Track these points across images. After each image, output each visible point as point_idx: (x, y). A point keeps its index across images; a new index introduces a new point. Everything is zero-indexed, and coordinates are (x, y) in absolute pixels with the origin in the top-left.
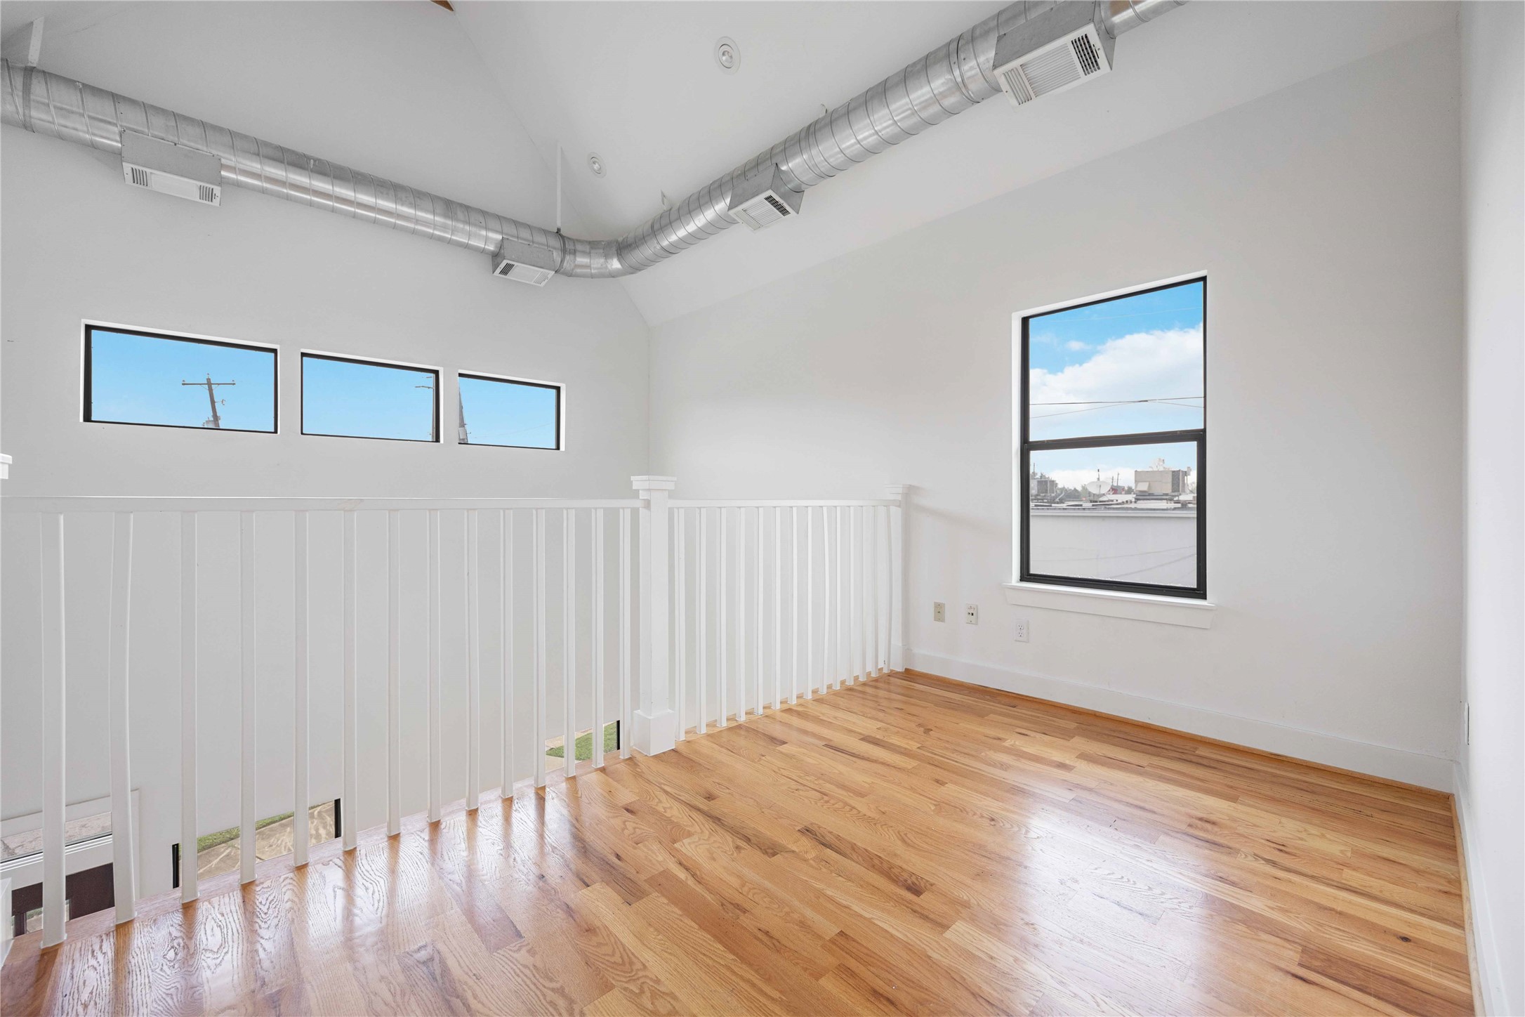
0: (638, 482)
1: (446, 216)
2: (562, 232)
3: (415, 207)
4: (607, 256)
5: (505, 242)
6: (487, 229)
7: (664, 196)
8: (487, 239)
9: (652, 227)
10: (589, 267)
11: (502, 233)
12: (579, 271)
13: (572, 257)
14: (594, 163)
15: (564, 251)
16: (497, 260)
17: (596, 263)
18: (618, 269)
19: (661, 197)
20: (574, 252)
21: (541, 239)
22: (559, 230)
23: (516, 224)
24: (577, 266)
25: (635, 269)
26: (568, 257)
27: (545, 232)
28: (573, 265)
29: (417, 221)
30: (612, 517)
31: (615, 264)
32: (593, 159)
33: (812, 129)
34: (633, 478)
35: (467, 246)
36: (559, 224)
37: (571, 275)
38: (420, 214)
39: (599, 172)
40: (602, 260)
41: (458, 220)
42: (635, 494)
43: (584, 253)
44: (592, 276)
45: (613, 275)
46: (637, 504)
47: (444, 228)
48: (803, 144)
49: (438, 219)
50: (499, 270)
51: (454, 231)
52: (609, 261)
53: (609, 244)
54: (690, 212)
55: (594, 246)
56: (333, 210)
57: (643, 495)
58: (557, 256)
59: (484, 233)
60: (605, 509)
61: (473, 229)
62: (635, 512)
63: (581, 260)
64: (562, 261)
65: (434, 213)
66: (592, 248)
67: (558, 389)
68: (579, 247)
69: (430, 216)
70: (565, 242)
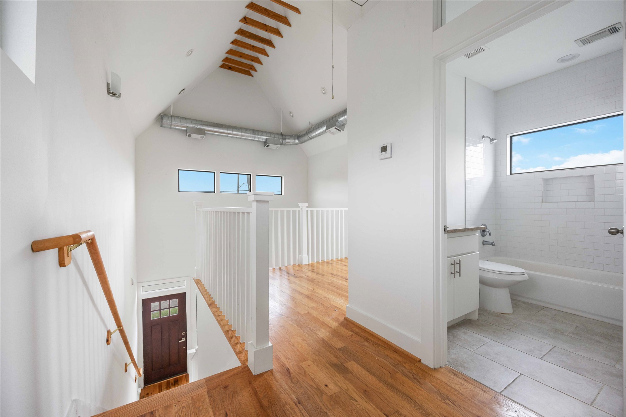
0: (300, 204)
1: (253, 134)
2: (282, 133)
3: (246, 133)
4: (295, 139)
5: (267, 139)
6: (263, 136)
7: (310, 123)
8: (263, 139)
9: (307, 132)
10: (290, 142)
11: (267, 136)
12: (287, 144)
13: (285, 140)
14: (291, 114)
15: (283, 139)
16: (265, 143)
17: (292, 141)
18: (298, 143)
19: (309, 123)
20: (285, 139)
21: (276, 136)
22: (281, 133)
23: (270, 133)
24: (287, 143)
25: (302, 142)
26: (284, 140)
27: (278, 134)
28: (285, 142)
29: (246, 136)
30: (294, 212)
31: (297, 141)
32: (290, 113)
33: (345, 111)
34: (299, 203)
35: (258, 141)
36: (281, 131)
37: (285, 145)
38: (247, 134)
39: (292, 116)
40: (293, 140)
41: (256, 135)
42: (299, 207)
43: (288, 139)
44: (291, 145)
45: (297, 144)
46: (300, 209)
47: (253, 137)
48: (343, 115)
49: (251, 135)
50: (266, 146)
51: (255, 137)
52: (295, 141)
53: (295, 135)
54: (316, 129)
55: (291, 136)
56: (227, 136)
57: (301, 207)
58: (281, 140)
59: (262, 137)
60: (287, 210)
61: (260, 137)
62: (299, 211)
63: (288, 141)
64: (282, 142)
65: (250, 134)
66: (290, 137)
67: (282, 177)
68: (287, 137)
69: (249, 135)
70: (283, 136)
